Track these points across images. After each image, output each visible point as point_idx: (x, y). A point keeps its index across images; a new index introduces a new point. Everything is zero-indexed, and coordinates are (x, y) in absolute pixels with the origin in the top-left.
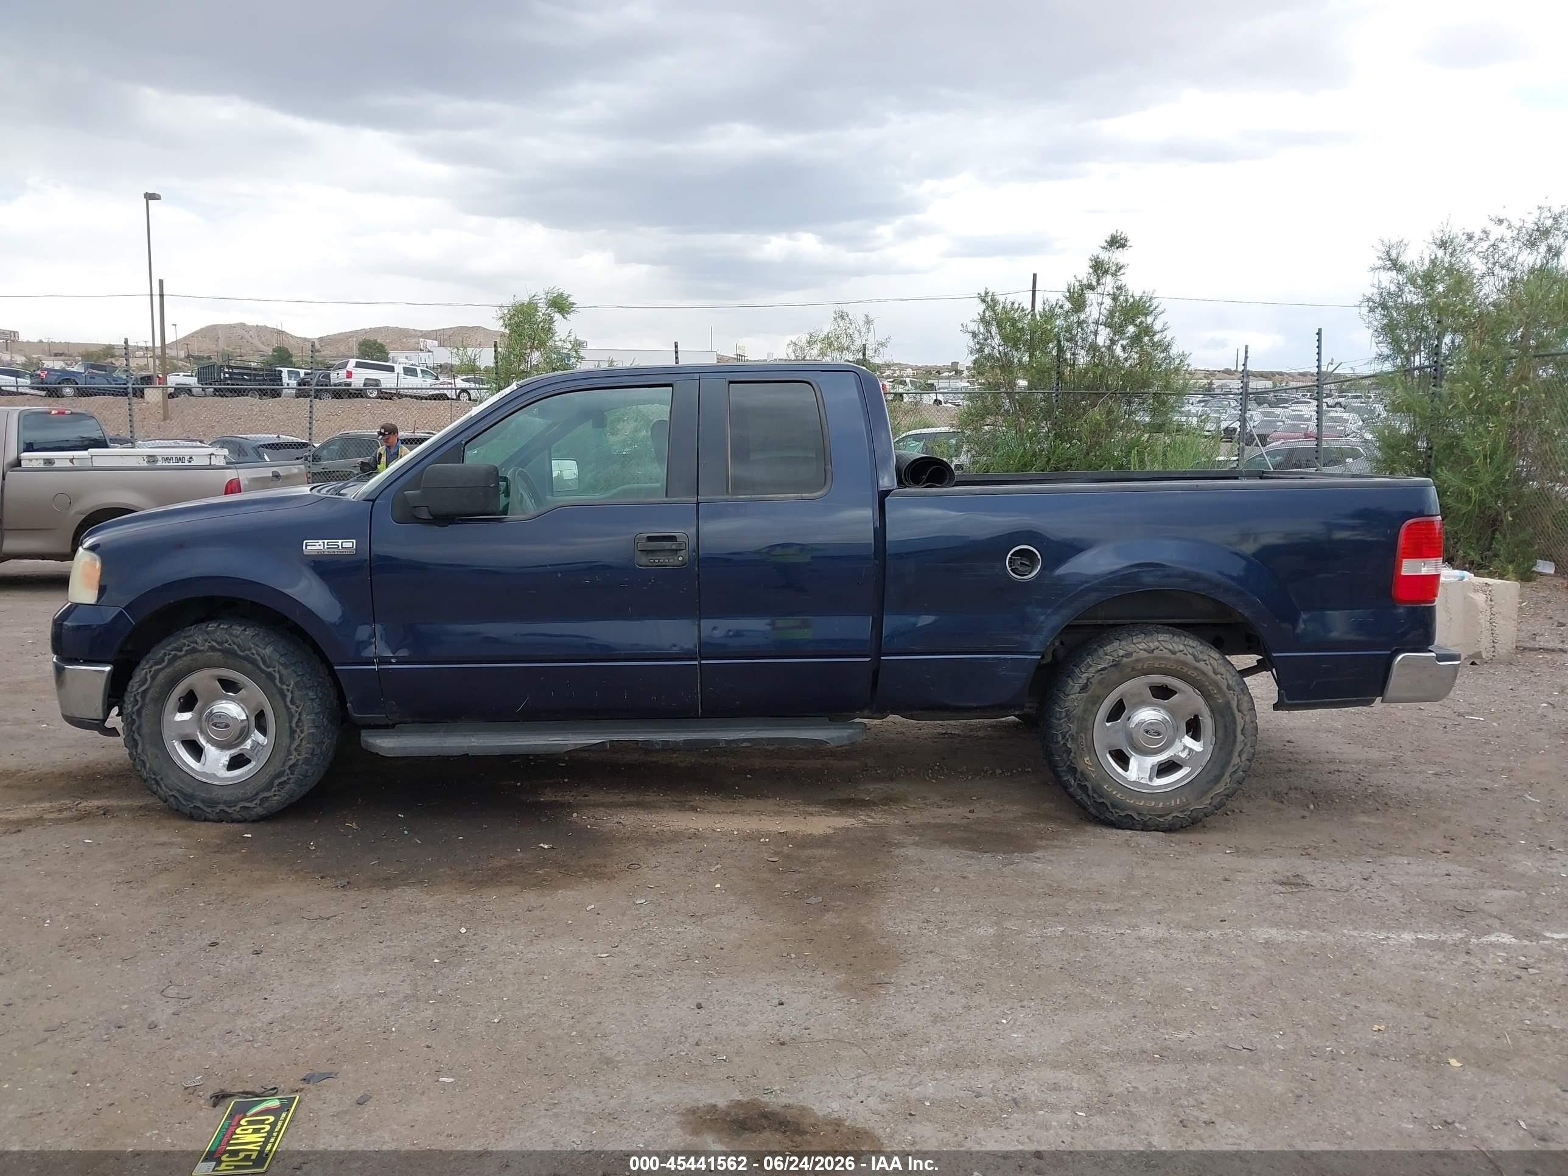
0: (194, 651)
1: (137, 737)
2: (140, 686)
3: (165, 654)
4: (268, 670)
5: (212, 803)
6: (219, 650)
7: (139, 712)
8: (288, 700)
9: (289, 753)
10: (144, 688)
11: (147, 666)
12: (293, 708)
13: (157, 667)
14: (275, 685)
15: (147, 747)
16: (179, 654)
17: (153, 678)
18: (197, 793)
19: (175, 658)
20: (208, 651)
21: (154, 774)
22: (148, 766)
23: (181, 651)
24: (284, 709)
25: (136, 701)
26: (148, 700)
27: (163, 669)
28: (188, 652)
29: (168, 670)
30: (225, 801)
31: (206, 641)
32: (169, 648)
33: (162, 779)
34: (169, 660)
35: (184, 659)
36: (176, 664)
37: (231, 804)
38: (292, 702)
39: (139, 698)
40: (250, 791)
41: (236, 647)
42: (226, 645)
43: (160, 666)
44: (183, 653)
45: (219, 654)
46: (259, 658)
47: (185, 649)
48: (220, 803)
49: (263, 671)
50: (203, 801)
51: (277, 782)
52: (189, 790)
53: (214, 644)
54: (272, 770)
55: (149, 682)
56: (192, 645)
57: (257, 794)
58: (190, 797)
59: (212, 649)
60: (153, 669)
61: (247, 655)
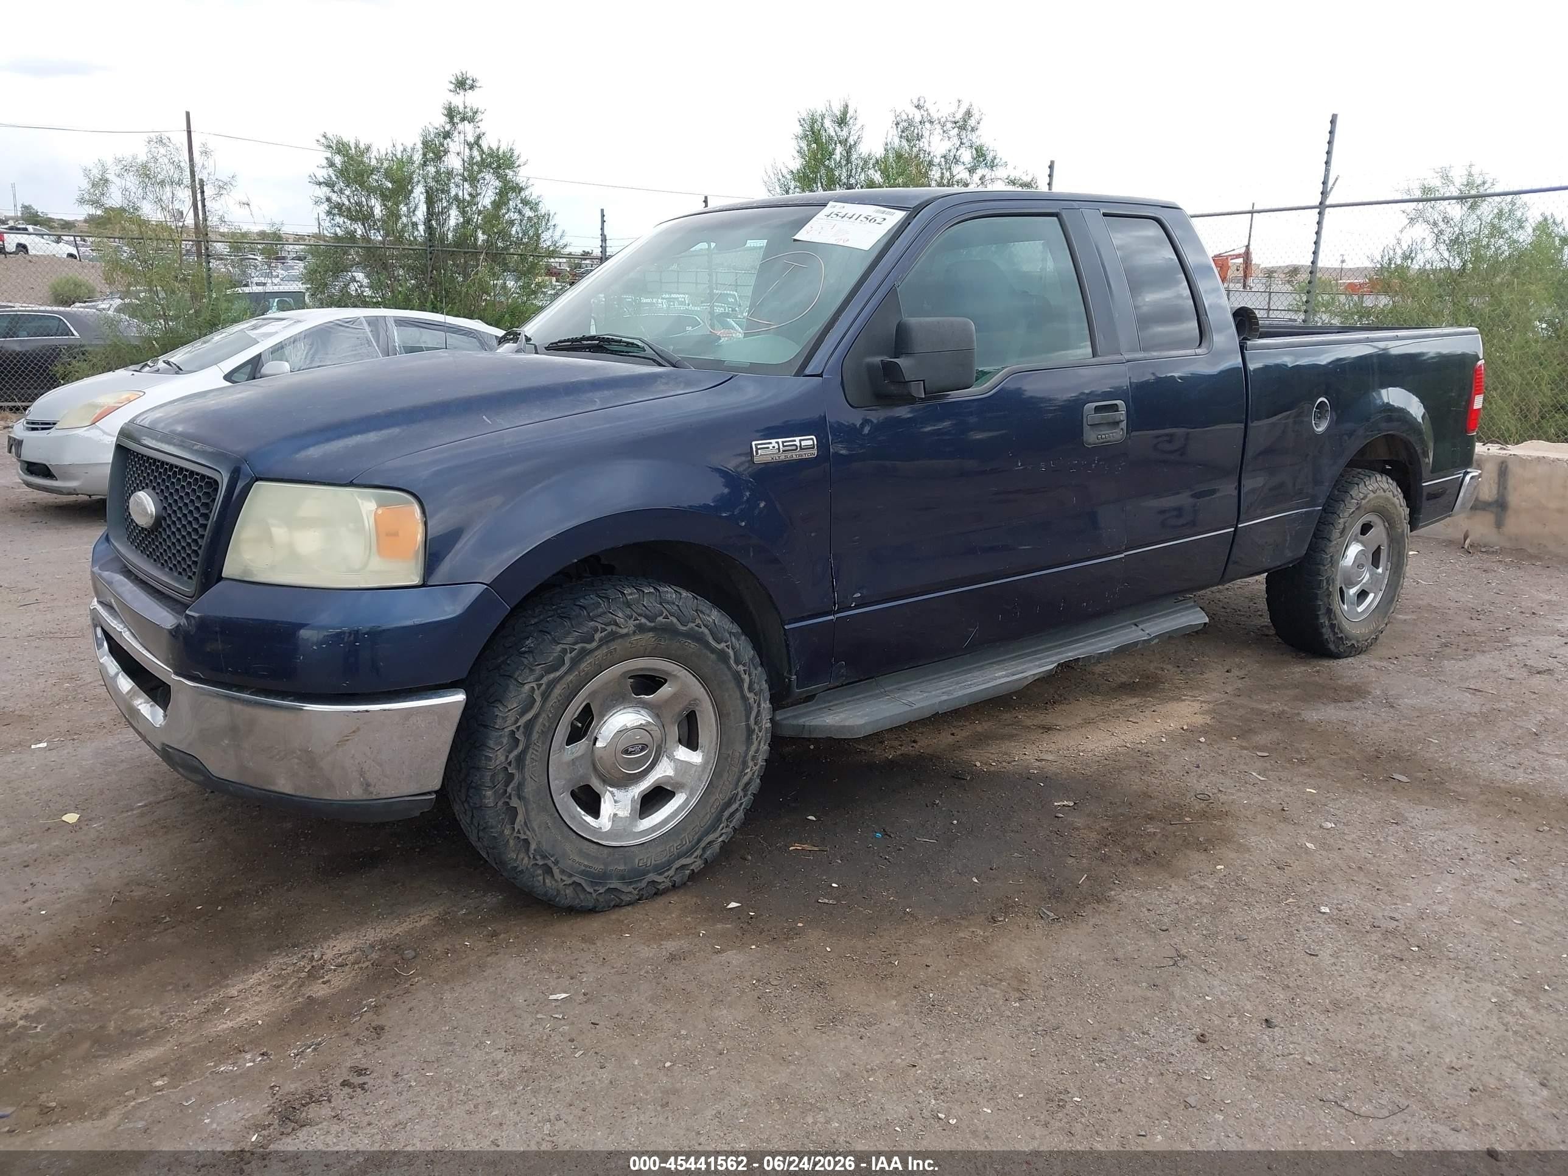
0: (613, 637)
1: (515, 802)
2: (523, 713)
3: (564, 651)
4: (719, 647)
5: (633, 876)
6: (651, 629)
7: (520, 760)
8: (746, 686)
9: (745, 764)
10: (529, 716)
11: (531, 678)
12: (750, 696)
13: (552, 676)
14: (729, 668)
15: (533, 814)
16: (588, 646)
17: (545, 696)
18: (610, 868)
19: (584, 654)
20: (634, 632)
21: (544, 857)
22: (533, 846)
23: (592, 640)
24: (739, 702)
25: (517, 741)
26: (535, 736)
27: (561, 678)
28: (604, 642)
29: (570, 678)
30: (656, 866)
31: (630, 617)
32: (570, 640)
33: (556, 863)
34: (572, 659)
35: (596, 653)
36: (583, 666)
37: (660, 869)
38: (750, 689)
39: (519, 735)
40: (688, 838)
41: (675, 620)
42: (660, 619)
43: (558, 674)
44: (594, 644)
45: (651, 634)
46: (706, 631)
47: (597, 636)
48: (648, 872)
49: (713, 650)
50: (622, 878)
51: (726, 814)
52: (598, 867)
53: (643, 620)
54: (719, 798)
55: (538, 704)
56: (609, 629)
57: (699, 841)
58: (598, 878)
59: (641, 628)
60: (544, 681)
61: (692, 629)
